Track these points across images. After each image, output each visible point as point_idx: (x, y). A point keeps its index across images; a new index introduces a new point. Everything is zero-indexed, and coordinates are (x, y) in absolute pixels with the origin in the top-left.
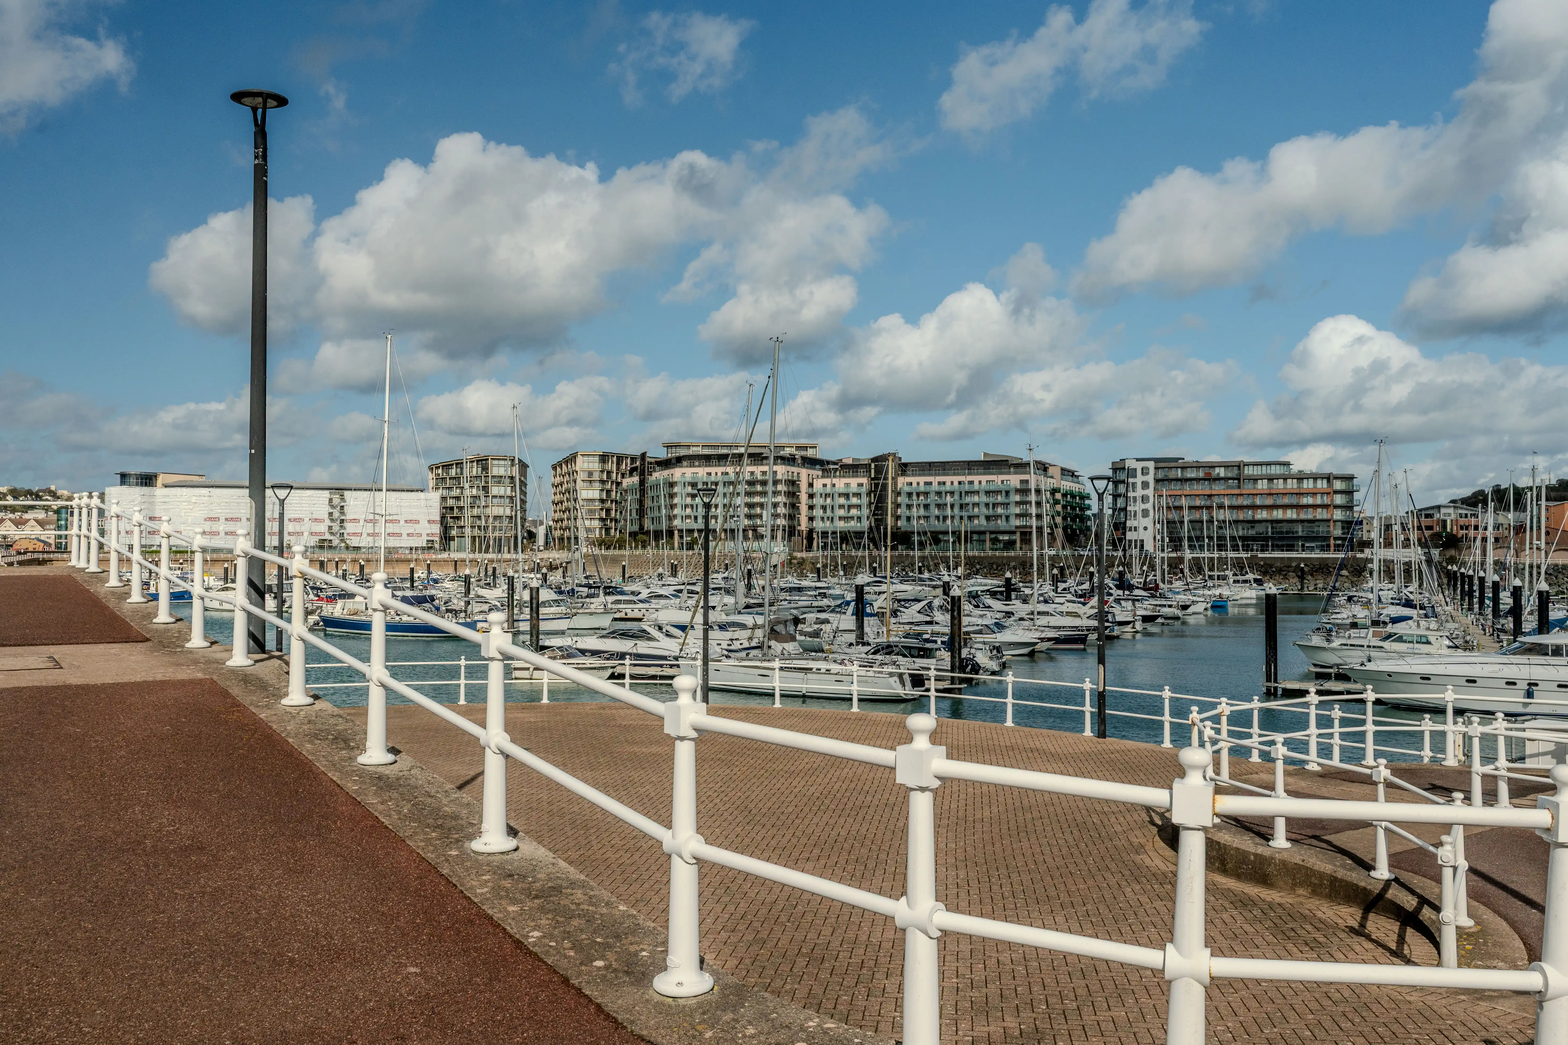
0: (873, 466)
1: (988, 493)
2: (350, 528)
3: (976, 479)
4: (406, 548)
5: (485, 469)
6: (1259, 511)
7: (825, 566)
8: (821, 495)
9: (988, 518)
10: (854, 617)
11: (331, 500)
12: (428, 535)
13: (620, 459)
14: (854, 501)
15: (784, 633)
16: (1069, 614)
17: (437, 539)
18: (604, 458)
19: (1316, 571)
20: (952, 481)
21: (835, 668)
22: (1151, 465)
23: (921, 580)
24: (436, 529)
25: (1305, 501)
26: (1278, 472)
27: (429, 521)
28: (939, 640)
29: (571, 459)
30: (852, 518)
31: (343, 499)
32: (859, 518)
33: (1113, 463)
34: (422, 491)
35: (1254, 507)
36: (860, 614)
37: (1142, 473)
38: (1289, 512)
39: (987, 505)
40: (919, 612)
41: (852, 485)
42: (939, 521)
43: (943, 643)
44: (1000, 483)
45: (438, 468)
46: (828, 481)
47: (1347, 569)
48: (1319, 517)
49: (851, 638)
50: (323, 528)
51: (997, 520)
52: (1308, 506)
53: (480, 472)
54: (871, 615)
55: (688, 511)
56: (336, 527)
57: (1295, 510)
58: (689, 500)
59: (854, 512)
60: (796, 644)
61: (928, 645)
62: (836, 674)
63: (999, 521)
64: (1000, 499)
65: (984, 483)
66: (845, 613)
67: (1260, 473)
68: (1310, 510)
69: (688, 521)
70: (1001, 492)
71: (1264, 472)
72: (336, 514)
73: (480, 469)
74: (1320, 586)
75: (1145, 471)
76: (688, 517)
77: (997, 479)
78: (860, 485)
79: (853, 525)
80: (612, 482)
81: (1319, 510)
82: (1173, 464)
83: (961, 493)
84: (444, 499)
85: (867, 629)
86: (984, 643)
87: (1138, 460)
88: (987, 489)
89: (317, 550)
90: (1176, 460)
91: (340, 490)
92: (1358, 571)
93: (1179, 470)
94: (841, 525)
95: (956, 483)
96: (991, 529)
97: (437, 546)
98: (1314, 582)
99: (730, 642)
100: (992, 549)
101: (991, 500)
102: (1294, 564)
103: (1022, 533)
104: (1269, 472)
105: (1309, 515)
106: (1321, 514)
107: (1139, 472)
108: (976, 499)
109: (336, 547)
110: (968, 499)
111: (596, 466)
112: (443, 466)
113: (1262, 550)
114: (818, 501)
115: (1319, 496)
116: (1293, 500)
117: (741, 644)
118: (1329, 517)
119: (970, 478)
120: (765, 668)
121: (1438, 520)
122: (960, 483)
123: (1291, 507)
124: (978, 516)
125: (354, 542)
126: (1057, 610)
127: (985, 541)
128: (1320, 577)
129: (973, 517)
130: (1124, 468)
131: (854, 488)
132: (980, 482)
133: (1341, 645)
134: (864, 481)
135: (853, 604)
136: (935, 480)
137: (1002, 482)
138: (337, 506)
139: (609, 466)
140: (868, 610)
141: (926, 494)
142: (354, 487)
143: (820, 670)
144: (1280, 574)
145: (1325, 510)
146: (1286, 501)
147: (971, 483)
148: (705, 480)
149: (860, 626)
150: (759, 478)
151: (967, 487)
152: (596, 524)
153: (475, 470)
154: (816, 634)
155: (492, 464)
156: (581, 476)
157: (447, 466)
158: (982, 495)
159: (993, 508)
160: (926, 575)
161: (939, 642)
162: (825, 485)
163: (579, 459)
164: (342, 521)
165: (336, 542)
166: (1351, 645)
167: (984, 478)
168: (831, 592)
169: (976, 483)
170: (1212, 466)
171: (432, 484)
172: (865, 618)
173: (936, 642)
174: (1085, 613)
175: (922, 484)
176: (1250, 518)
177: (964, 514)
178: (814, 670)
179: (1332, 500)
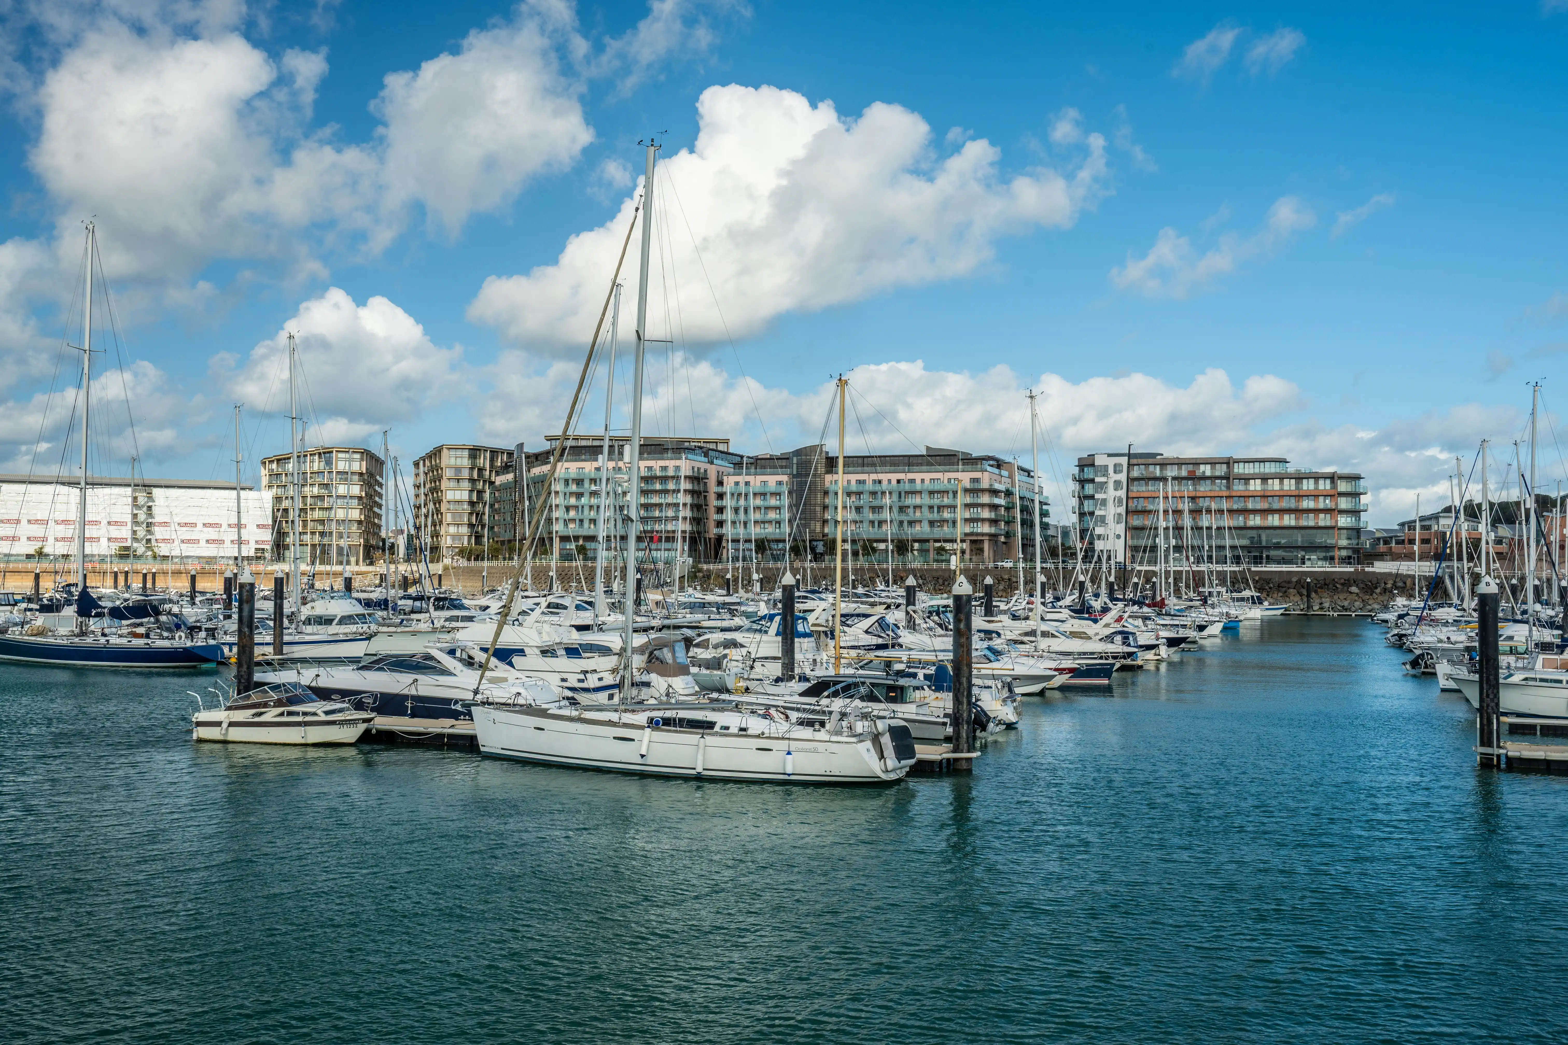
0: (795, 460)
1: (931, 493)
2: (159, 532)
3: (918, 477)
4: (229, 558)
5: (329, 463)
6: (1252, 516)
7: (736, 580)
8: (733, 494)
9: (932, 523)
10: (780, 638)
11: (135, 499)
12: (257, 542)
13: (494, 453)
14: (773, 502)
15: (670, 661)
16: (1074, 635)
17: (268, 547)
18: (475, 452)
19: (1321, 588)
20: (889, 478)
21: (756, 725)
22: (1124, 461)
23: (856, 595)
24: (267, 536)
25: (1306, 504)
26: (1273, 470)
27: (258, 526)
28: (921, 674)
29: (437, 452)
30: (770, 522)
31: (150, 498)
32: (778, 523)
33: (1079, 459)
34: (251, 489)
35: (1245, 512)
36: (788, 634)
37: (1115, 472)
38: (1286, 517)
39: (931, 507)
40: (867, 632)
41: (770, 484)
42: (873, 527)
43: (927, 677)
44: (946, 481)
45: (271, 462)
46: (741, 479)
47: (1357, 586)
48: (1321, 523)
49: (776, 669)
50: (125, 532)
51: (942, 526)
52: (1308, 511)
53: (322, 467)
54: (805, 635)
55: (572, 514)
56: (141, 532)
57: (1293, 516)
58: (573, 501)
59: (772, 515)
60: (689, 678)
61: (902, 682)
62: (758, 736)
63: (945, 528)
64: (946, 501)
65: (927, 482)
66: (766, 632)
67: (1252, 471)
68: (1311, 515)
69: (571, 526)
70: (948, 492)
71: (1257, 471)
72: (142, 517)
73: (322, 464)
74: (1326, 605)
75: (1117, 469)
76: (573, 520)
77: (943, 478)
78: (780, 483)
79: (770, 531)
80: (485, 482)
81: (1322, 516)
82: (1150, 461)
83: (900, 493)
84: (278, 499)
85: (798, 656)
86: (994, 677)
87: (1109, 455)
88: (931, 488)
89: (116, 560)
90: (1154, 455)
91: (147, 487)
92: (1370, 588)
93: (1158, 467)
94: (755, 532)
95: (894, 482)
96: (936, 536)
97: (268, 555)
98: (1318, 601)
99: (582, 677)
100: (937, 561)
101: (936, 501)
102: (1294, 579)
103: (972, 542)
104: (1262, 470)
105: (1309, 521)
106: (1324, 520)
107: (1111, 470)
108: (917, 500)
109: (141, 556)
110: (910, 501)
111: (465, 461)
112: (278, 460)
113: (1256, 563)
114: (728, 502)
115: (1321, 499)
116: (1292, 504)
117: (600, 679)
118: (1333, 524)
119: (911, 476)
120: (626, 725)
121: (1436, 532)
122: (899, 481)
123: (1289, 511)
124: (921, 521)
125: (164, 550)
126: (1061, 630)
127: (928, 551)
128: (1325, 595)
129: (915, 522)
130: (1093, 465)
131: (772, 485)
132: (923, 481)
133: (1526, 679)
134: (785, 478)
135: (778, 619)
136: (869, 478)
137: (949, 480)
138: (143, 506)
139: (480, 462)
140: (800, 628)
141: (859, 494)
142: (163, 483)
143: (727, 728)
144: (1279, 591)
145: (1328, 516)
146: (1285, 504)
147: (912, 481)
148: (593, 476)
149: (789, 650)
150: (659, 474)
151: (907, 487)
152: (465, 530)
153: (316, 465)
154: (716, 664)
155: (337, 458)
156: (448, 473)
157: (281, 460)
158: (925, 496)
159: (939, 512)
160: (860, 590)
161: (921, 676)
162: (737, 483)
163: (445, 452)
164: (149, 525)
165: (140, 549)
166: (1542, 680)
167: (927, 476)
168: (743, 608)
169: (918, 482)
170: (1196, 463)
171: (265, 481)
172: (796, 640)
173: (914, 676)
174: (1097, 634)
175: (853, 483)
176: (1241, 524)
177: (903, 517)
178: (717, 728)
179: (1337, 504)
